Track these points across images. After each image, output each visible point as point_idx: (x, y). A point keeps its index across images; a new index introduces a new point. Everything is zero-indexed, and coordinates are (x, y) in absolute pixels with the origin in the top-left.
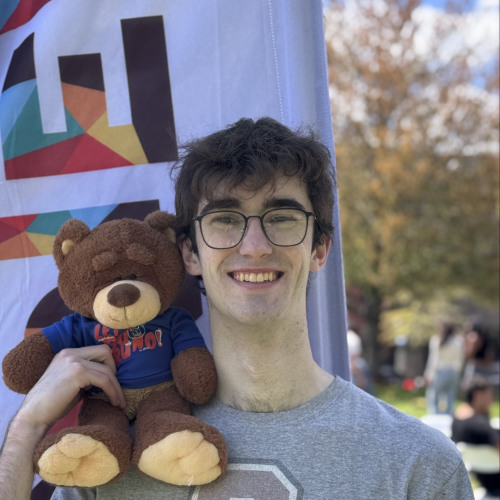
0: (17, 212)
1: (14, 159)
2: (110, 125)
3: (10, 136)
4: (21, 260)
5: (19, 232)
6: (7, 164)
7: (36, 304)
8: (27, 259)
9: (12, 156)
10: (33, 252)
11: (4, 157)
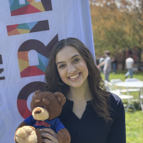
0: (14, 24)
1: (13, 11)
2: (36, 2)
3: (12, 6)
4: (16, 35)
5: (15, 29)
6: (11, 12)
7: (20, 45)
8: (17, 35)
9: (12, 10)
10: (19, 33)
11: (11, 10)
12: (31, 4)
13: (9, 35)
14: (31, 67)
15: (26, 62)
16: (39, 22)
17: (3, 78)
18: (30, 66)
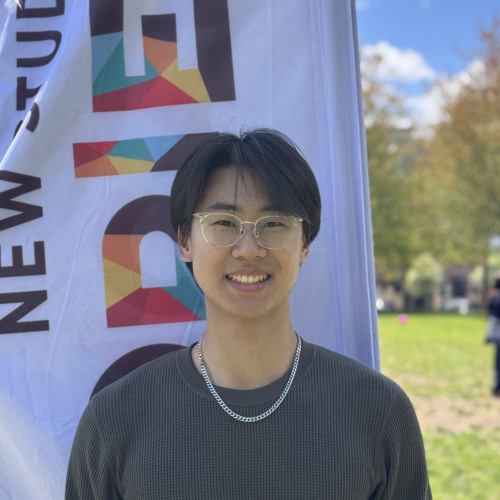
0: (102, 138)
1: (102, 96)
4: (103, 178)
5: (102, 155)
6: (95, 99)
8: (108, 177)
9: (99, 93)
10: (111, 171)
11: (93, 93)
12: (164, 75)
13: (78, 175)
14: (148, 290)
15: (131, 272)
16: (188, 137)
17: (42, 326)
18: (144, 286)
